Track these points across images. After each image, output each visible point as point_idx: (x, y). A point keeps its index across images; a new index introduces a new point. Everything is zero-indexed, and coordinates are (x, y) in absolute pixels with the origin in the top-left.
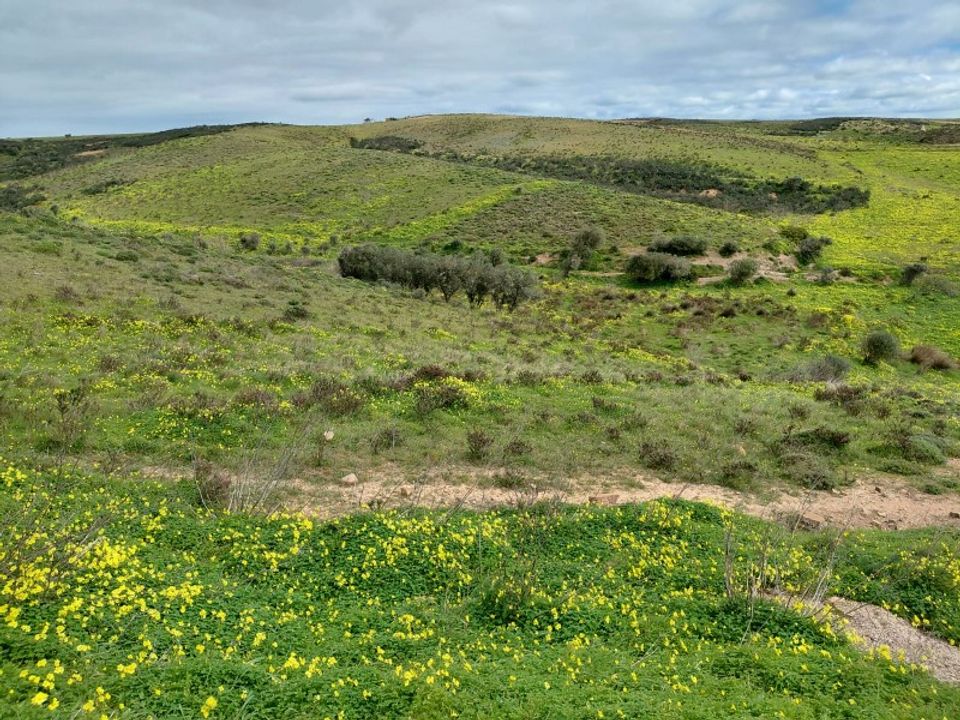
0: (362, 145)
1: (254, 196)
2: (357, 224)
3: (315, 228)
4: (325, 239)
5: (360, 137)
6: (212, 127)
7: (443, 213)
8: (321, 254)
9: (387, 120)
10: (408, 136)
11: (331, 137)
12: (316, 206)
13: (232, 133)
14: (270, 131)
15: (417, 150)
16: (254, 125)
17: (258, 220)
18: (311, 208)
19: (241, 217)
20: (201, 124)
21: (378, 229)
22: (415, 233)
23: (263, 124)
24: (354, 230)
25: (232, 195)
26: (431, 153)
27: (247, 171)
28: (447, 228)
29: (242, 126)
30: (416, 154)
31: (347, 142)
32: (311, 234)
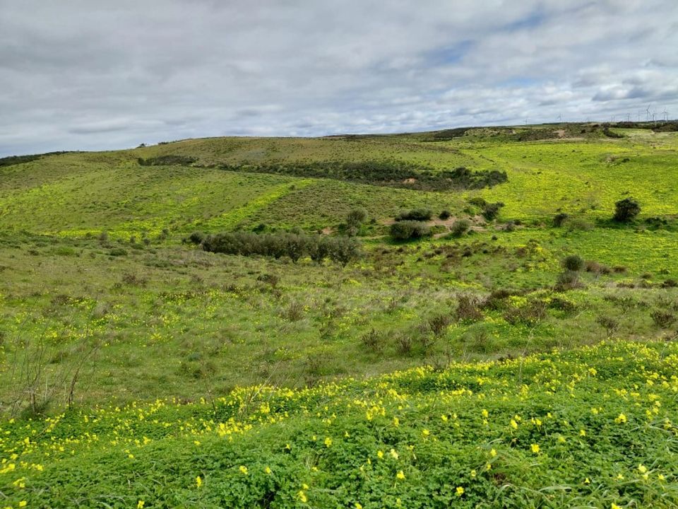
0: (149, 163)
1: (89, 206)
2: (179, 219)
3: (146, 225)
4: (157, 232)
5: (145, 157)
6: (22, 157)
7: (244, 206)
8: (159, 243)
9: (160, 144)
10: (181, 153)
11: (122, 159)
12: (142, 209)
13: (44, 161)
14: (70, 157)
15: (194, 164)
16: (58, 153)
17: (97, 223)
18: (139, 210)
19: (83, 222)
20: (12, 155)
21: (199, 221)
22: (227, 222)
23: (64, 152)
24: (179, 223)
25: (69, 207)
26: (206, 166)
27: (72, 187)
28: (250, 216)
29: (47, 155)
30: (194, 166)
31: (136, 161)
32: (144, 229)
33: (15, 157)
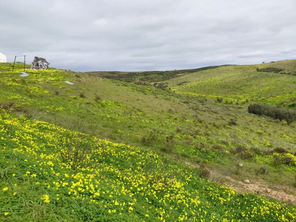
0: (261, 71)
1: (223, 87)
2: (256, 96)
3: (241, 97)
4: (244, 100)
5: (260, 68)
6: (213, 66)
7: (290, 93)
8: (242, 105)
9: (271, 62)
10: (279, 67)
11: (250, 68)
12: (242, 90)
13: (219, 68)
14: (230, 67)
15: (281, 72)
16: (226, 65)
17: (223, 94)
18: (241, 90)
19: (218, 92)
20: (210, 66)
21: (264, 98)
22: (277, 100)
23: (228, 65)
24: (255, 98)
25: (216, 86)
26: (286, 73)
27: (222, 79)
28: (291, 99)
29: (222, 66)
30: (281, 73)
31: (255, 70)
32: (240, 98)
33: (211, 66)
